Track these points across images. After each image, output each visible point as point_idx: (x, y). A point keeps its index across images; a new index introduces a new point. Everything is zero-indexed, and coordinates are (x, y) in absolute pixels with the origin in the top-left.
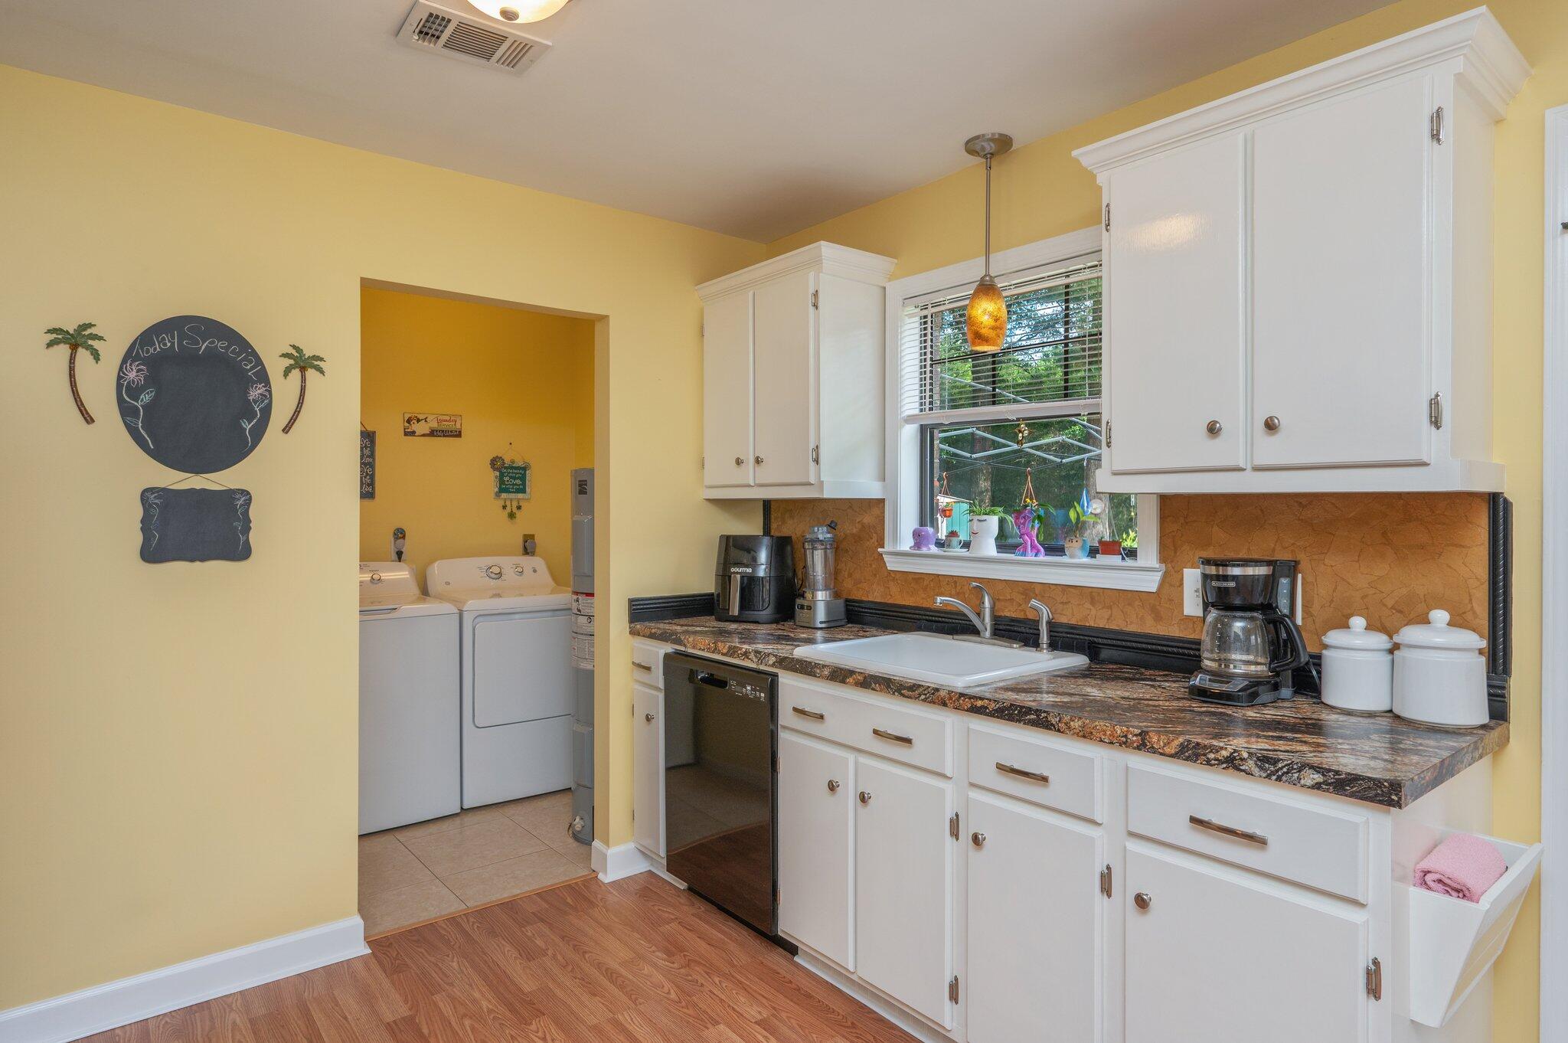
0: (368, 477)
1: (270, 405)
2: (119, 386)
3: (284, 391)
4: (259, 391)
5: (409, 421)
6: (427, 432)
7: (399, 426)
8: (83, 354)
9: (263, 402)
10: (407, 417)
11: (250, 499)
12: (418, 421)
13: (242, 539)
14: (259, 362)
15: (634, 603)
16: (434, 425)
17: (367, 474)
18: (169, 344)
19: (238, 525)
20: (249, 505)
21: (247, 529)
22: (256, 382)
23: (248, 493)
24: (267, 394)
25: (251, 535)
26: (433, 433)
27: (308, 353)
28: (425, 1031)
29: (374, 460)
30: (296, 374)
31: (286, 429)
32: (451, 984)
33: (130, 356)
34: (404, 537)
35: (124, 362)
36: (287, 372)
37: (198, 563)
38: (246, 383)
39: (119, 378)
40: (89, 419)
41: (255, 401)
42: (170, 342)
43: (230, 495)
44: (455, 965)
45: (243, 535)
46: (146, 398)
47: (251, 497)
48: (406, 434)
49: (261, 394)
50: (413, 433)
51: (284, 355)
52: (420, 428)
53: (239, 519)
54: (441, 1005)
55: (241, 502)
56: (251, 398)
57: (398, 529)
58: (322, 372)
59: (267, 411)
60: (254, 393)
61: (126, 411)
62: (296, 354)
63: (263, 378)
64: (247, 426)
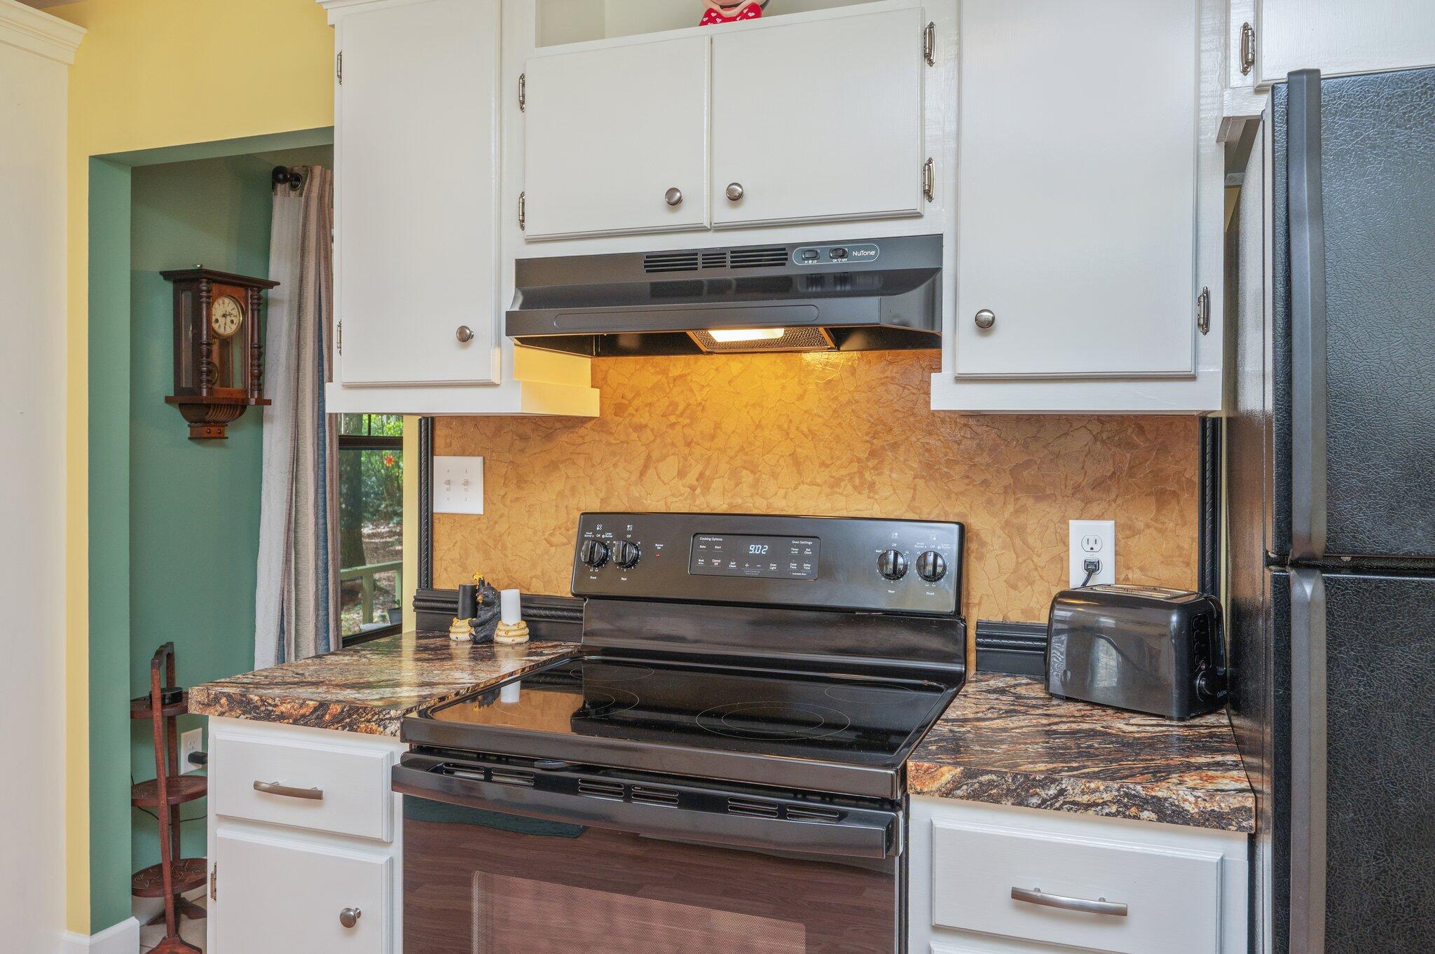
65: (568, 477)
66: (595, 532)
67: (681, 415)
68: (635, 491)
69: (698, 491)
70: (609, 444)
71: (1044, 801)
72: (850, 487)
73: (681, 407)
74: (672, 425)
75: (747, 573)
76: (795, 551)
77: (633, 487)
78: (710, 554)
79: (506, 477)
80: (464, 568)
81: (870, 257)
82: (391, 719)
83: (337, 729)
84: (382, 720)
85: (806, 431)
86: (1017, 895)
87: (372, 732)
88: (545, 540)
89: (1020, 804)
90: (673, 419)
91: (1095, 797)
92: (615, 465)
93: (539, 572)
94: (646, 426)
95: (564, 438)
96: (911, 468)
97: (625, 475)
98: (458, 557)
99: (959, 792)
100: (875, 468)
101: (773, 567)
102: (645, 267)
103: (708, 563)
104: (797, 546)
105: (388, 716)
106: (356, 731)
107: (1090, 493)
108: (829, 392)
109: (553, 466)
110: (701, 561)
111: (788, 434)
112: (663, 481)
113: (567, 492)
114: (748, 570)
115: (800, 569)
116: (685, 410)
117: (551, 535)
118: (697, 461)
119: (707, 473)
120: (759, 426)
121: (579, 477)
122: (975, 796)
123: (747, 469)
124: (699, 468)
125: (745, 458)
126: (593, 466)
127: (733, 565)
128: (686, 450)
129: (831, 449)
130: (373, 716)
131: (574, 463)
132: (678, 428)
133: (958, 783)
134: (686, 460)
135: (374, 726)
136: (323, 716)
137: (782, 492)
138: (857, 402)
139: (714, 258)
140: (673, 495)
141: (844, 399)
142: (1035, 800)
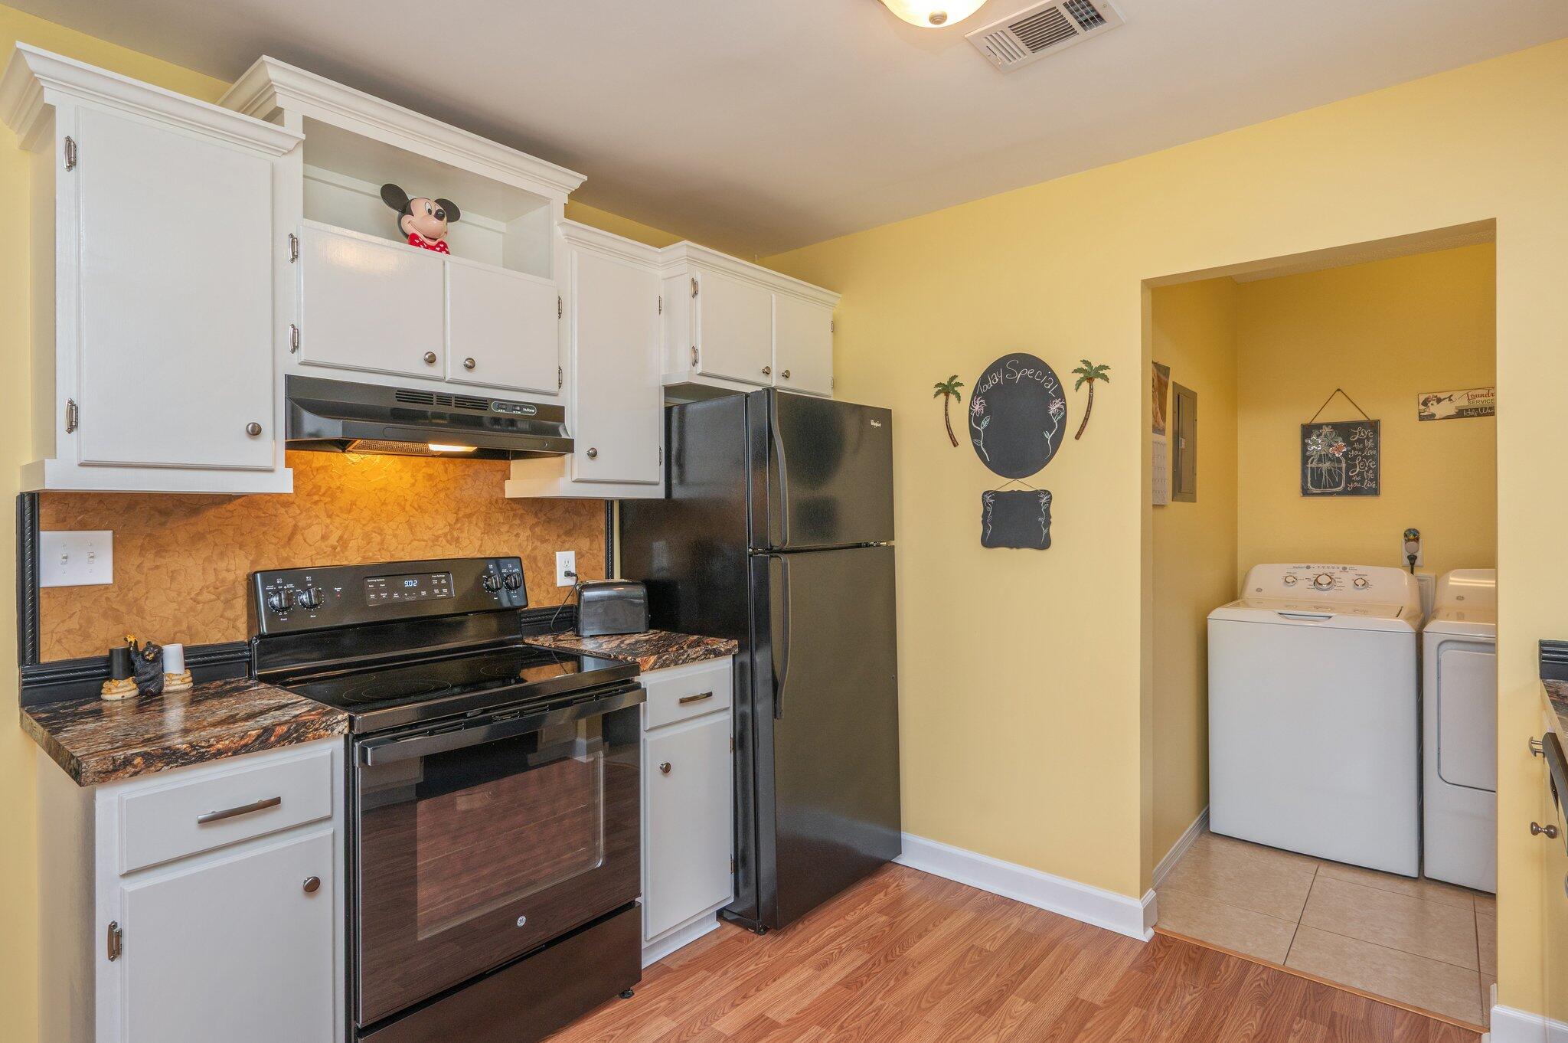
0: (1371, 472)
1: (1065, 416)
2: (970, 416)
3: (1075, 401)
4: (1057, 406)
5: (1425, 403)
6: (1453, 412)
7: (1413, 409)
8: (952, 397)
9: (1060, 414)
10: (1422, 398)
11: (1051, 498)
12: (1439, 401)
13: (1045, 531)
14: (1057, 381)
15: (1545, 649)
16: (1464, 403)
17: (1370, 468)
18: (997, 380)
19: (1041, 519)
20: (1050, 504)
21: (1048, 523)
22: (1054, 399)
23: (1049, 493)
24: (1062, 407)
25: (1051, 528)
26: (1461, 414)
27: (1095, 365)
28: (1089, 1025)
29: (1378, 452)
30: (1085, 385)
31: (1077, 437)
32: (1160, 1009)
33: (976, 394)
34: (1417, 540)
35: (972, 399)
36: (1079, 384)
37: (1015, 550)
38: (1047, 400)
39: (970, 411)
40: (955, 444)
41: (1054, 415)
42: (998, 378)
43: (1035, 495)
44: (1188, 998)
45: (1045, 528)
46: (985, 423)
47: (1051, 496)
48: (1422, 418)
49: (1058, 408)
50: (1432, 417)
51: (1076, 371)
52: (1439, 410)
53: (1042, 516)
54: (1130, 1017)
55: (1044, 501)
56: (1051, 413)
57: (1409, 530)
58: (1107, 379)
59: (1063, 422)
60: (1053, 408)
61: (974, 434)
62: (1085, 368)
63: (1060, 394)
64: (1048, 436)
65: (216, 545)
66: (276, 585)
67: (324, 495)
68: (284, 553)
69: (339, 549)
70: (258, 517)
71: (683, 661)
72: (444, 541)
73: (323, 490)
74: (316, 503)
75: (407, 599)
76: (435, 582)
77: (282, 550)
78: (377, 590)
79: (142, 548)
80: (86, 636)
81: (532, 413)
82: (339, 722)
83: (284, 745)
84: (329, 725)
85: (416, 506)
86: (682, 701)
87: (320, 737)
88: (191, 599)
89: (676, 665)
90: (316, 498)
91: (698, 654)
92: (264, 533)
93: (184, 626)
94: (293, 503)
95: (211, 513)
96: (479, 528)
97: (274, 540)
98: (78, 627)
99: (656, 667)
100: (459, 529)
101: (424, 593)
102: (397, 397)
103: (378, 596)
104: (436, 579)
105: (335, 721)
106: (304, 741)
107: (564, 537)
108: (431, 482)
109: (200, 537)
110: (372, 596)
111: (404, 508)
112: (308, 543)
113: (215, 558)
114: (407, 598)
115: (441, 592)
116: (326, 492)
117: (197, 594)
118: (337, 528)
119: (345, 536)
120: (384, 504)
121: (227, 545)
122: (661, 666)
123: (375, 532)
124: (339, 533)
125: (374, 525)
126: (242, 534)
127: (396, 596)
128: (328, 521)
129: (433, 518)
130: (321, 724)
131: (222, 533)
132: (321, 505)
133: (655, 663)
134: (327, 527)
135: (322, 732)
136: (268, 739)
137: (400, 546)
138: (448, 489)
139: (444, 399)
140: (318, 554)
141: (441, 486)
142: (681, 662)
